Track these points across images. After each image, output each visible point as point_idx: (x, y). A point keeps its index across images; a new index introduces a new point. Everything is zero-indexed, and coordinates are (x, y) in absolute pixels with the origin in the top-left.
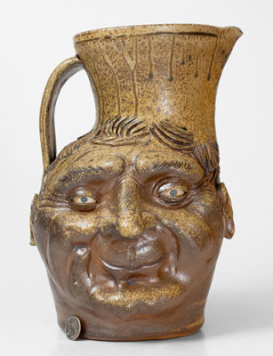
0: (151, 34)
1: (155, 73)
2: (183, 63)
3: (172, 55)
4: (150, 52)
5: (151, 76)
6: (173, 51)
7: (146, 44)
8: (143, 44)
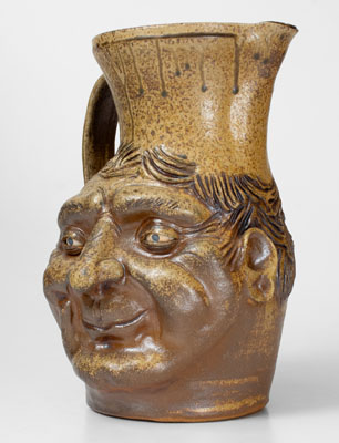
0: (130, 40)
1: (145, 87)
2: (178, 74)
3: (161, 64)
4: (134, 62)
5: (141, 91)
6: (160, 60)
7: (128, 52)
8: (125, 52)
